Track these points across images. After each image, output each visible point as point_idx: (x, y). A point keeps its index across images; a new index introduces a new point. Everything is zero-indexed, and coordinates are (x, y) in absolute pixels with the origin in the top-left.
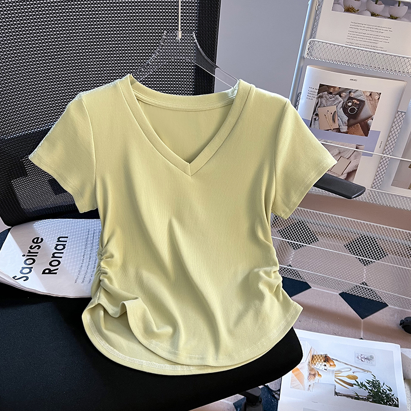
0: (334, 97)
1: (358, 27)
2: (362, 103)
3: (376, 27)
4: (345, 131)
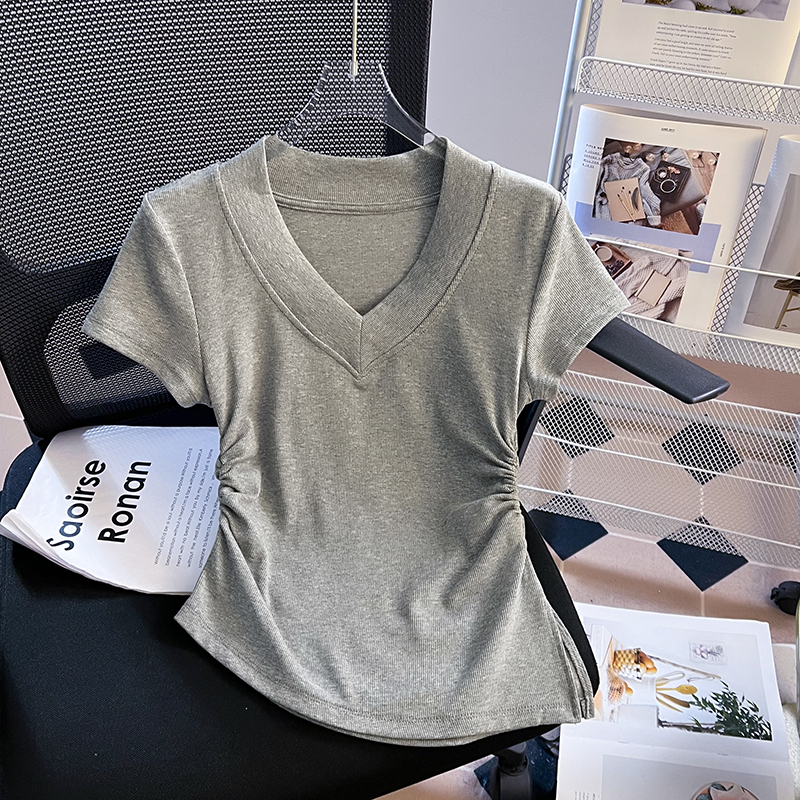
0: (633, 162)
1: (672, 32)
2: (685, 173)
3: (705, 31)
4: (656, 224)
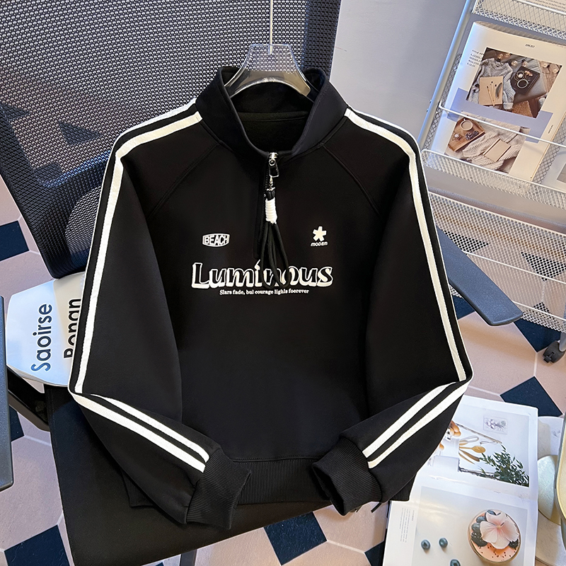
4: (509, 108)
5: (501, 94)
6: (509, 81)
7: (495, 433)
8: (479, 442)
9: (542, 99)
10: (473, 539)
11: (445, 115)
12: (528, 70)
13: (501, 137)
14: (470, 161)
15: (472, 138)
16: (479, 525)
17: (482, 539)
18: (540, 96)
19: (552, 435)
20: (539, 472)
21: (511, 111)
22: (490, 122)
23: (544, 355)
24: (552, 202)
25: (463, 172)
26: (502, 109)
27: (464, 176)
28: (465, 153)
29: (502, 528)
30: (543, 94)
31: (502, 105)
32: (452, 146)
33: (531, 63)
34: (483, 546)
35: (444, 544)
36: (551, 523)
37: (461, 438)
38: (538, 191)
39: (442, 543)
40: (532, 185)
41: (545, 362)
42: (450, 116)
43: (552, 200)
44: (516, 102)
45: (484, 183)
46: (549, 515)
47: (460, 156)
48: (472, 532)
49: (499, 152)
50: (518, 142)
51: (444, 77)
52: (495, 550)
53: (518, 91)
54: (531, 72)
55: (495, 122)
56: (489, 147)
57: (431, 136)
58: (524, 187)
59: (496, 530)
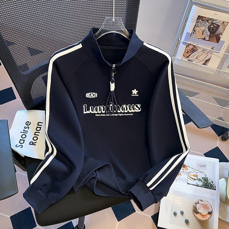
0: (204, 22)
4: (207, 40)
5: (204, 34)
6: (207, 29)
7: (202, 169)
8: (195, 173)
9: (221, 36)
10: (194, 211)
11: (181, 43)
12: (215, 24)
13: (204, 51)
14: (192, 61)
15: (192, 52)
16: (196, 205)
17: (197, 211)
18: (220, 34)
19: (225, 170)
20: (220, 184)
21: (208, 41)
22: (200, 45)
23: (222, 138)
24: (225, 77)
25: (189, 65)
26: (205, 40)
27: (189, 67)
28: (190, 58)
29: (205, 207)
30: (221, 34)
31: (205, 38)
32: (185, 55)
33: (216, 21)
34: (198, 214)
35: (182, 213)
36: (225, 205)
37: (188, 171)
38: (219, 73)
39: (181, 213)
40: (217, 70)
41: (222, 141)
42: (184, 43)
43: (225, 76)
44: (210, 37)
45: (198, 69)
46: (224, 201)
47: (188, 59)
48: (193, 208)
49: (203, 57)
50: (211, 53)
51: (181, 27)
52: (203, 215)
53: (211, 33)
54: (216, 25)
55: (202, 45)
56: (199, 55)
57: (176, 51)
58: (214, 71)
59: (203, 207)
